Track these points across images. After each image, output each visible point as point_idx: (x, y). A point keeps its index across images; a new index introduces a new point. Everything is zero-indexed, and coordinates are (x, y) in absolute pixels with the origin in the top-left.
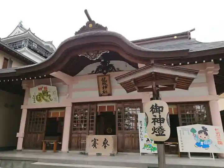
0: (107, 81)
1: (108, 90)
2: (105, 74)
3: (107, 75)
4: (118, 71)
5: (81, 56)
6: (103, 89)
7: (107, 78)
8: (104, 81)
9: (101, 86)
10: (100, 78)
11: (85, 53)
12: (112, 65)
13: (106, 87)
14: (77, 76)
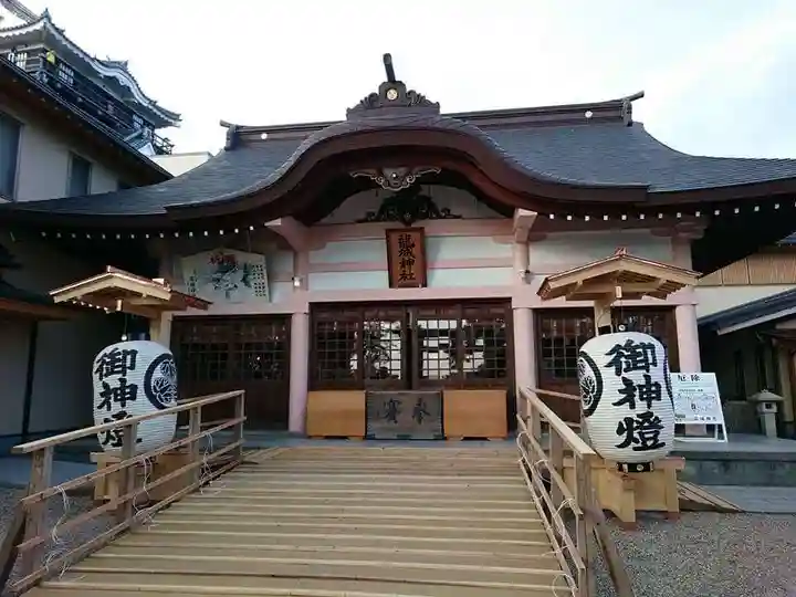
0: (413, 245)
1: (415, 269)
2: (408, 223)
3: (415, 230)
4: (444, 218)
5: (359, 177)
6: (403, 266)
7: (415, 236)
8: (406, 247)
9: (397, 260)
10: (395, 237)
11: (373, 171)
12: (428, 199)
13: (410, 263)
14: (320, 225)
